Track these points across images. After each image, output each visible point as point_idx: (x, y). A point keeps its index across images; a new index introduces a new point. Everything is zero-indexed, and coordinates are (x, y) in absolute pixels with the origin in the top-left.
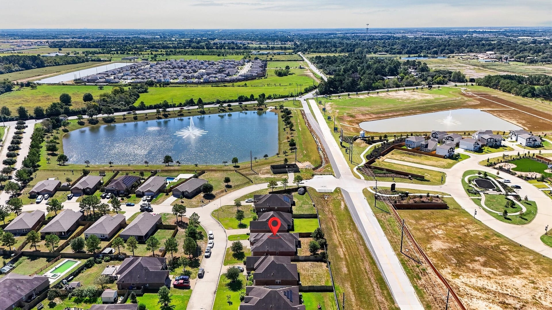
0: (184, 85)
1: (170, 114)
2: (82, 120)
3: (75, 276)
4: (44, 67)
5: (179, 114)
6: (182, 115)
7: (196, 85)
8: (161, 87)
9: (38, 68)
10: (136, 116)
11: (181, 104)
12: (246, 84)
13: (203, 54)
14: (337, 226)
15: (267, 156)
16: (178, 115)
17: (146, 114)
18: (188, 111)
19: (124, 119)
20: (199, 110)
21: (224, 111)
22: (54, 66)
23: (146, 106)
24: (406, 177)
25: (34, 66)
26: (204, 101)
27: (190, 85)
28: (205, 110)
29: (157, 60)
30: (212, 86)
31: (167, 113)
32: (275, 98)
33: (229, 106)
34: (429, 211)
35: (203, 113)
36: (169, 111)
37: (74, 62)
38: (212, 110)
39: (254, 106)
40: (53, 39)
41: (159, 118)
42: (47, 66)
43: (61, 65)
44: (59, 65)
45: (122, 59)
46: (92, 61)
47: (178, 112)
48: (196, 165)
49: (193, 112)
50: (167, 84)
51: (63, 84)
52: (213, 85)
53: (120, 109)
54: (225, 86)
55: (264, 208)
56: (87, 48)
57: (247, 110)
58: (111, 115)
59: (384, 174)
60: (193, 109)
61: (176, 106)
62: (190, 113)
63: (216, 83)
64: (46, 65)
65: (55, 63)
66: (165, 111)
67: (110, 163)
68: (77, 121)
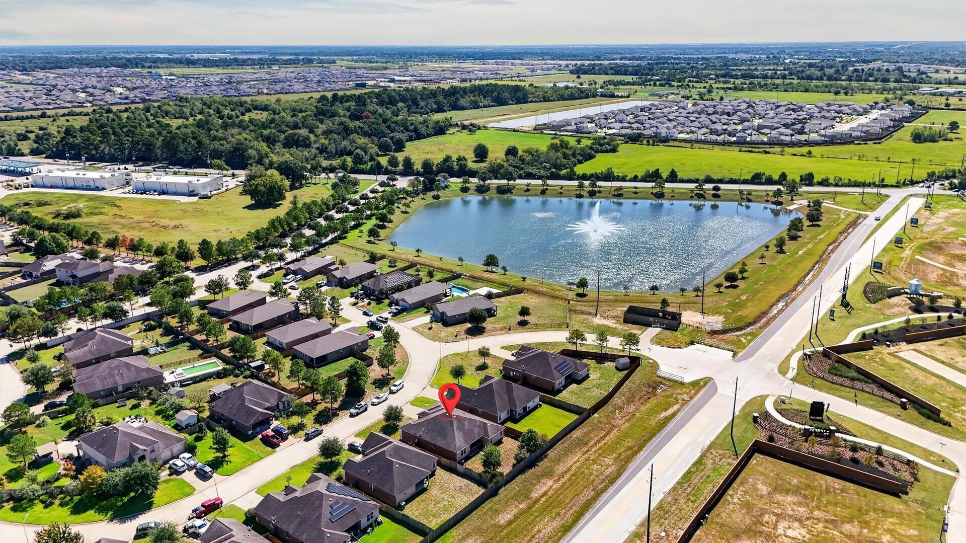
0: (689, 145)
1: (600, 192)
2: (467, 185)
3: (195, 382)
4: (527, 102)
5: (616, 193)
6: (620, 196)
7: (711, 146)
8: (649, 145)
9: (516, 104)
10: (547, 189)
11: (636, 177)
12: (810, 153)
13: (807, 91)
14: (605, 444)
15: (658, 290)
16: (614, 195)
17: (562, 187)
18: (634, 190)
19: (528, 190)
20: (655, 191)
21: (701, 196)
22: (541, 101)
23: (577, 174)
24: (896, 399)
25: (513, 101)
26: (680, 175)
27: (699, 145)
28: (665, 190)
29: (705, 98)
30: (740, 151)
31: (597, 189)
32: (836, 185)
33: (716, 189)
34: (837, 484)
35: (660, 196)
36: (600, 187)
37: (572, 97)
38: (677, 193)
39: (768, 195)
40: (594, 60)
41: (580, 196)
42: (531, 102)
43: (552, 101)
44: (549, 101)
45: (650, 95)
46: (602, 96)
47: (615, 190)
48: (524, 279)
49: (643, 192)
50: (665, 140)
51: (515, 130)
52: (743, 149)
53: (535, 175)
54: (766, 152)
55: (516, 371)
56: (621, 74)
57: (749, 200)
58: (512, 182)
59: (853, 379)
60: (645, 188)
61: (627, 178)
62: (636, 193)
63: (752, 145)
64: (529, 100)
65: (544, 98)
66: (593, 185)
67: (418, 251)
68: (460, 185)
